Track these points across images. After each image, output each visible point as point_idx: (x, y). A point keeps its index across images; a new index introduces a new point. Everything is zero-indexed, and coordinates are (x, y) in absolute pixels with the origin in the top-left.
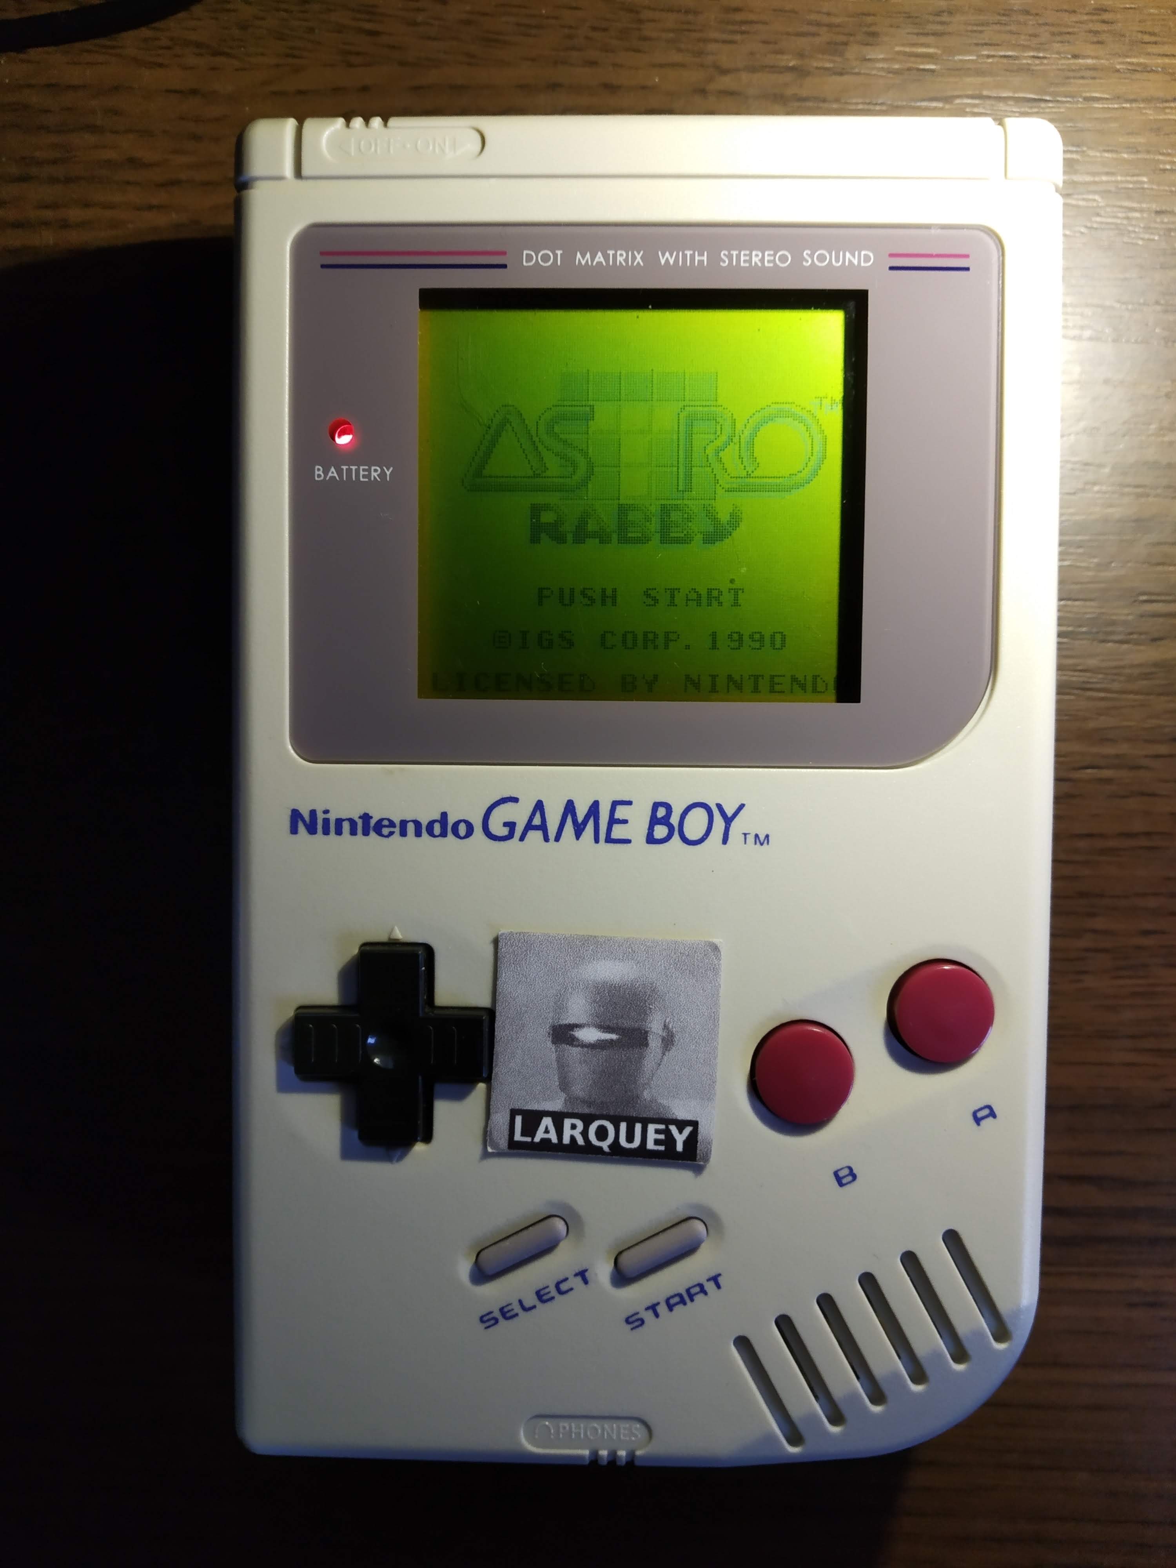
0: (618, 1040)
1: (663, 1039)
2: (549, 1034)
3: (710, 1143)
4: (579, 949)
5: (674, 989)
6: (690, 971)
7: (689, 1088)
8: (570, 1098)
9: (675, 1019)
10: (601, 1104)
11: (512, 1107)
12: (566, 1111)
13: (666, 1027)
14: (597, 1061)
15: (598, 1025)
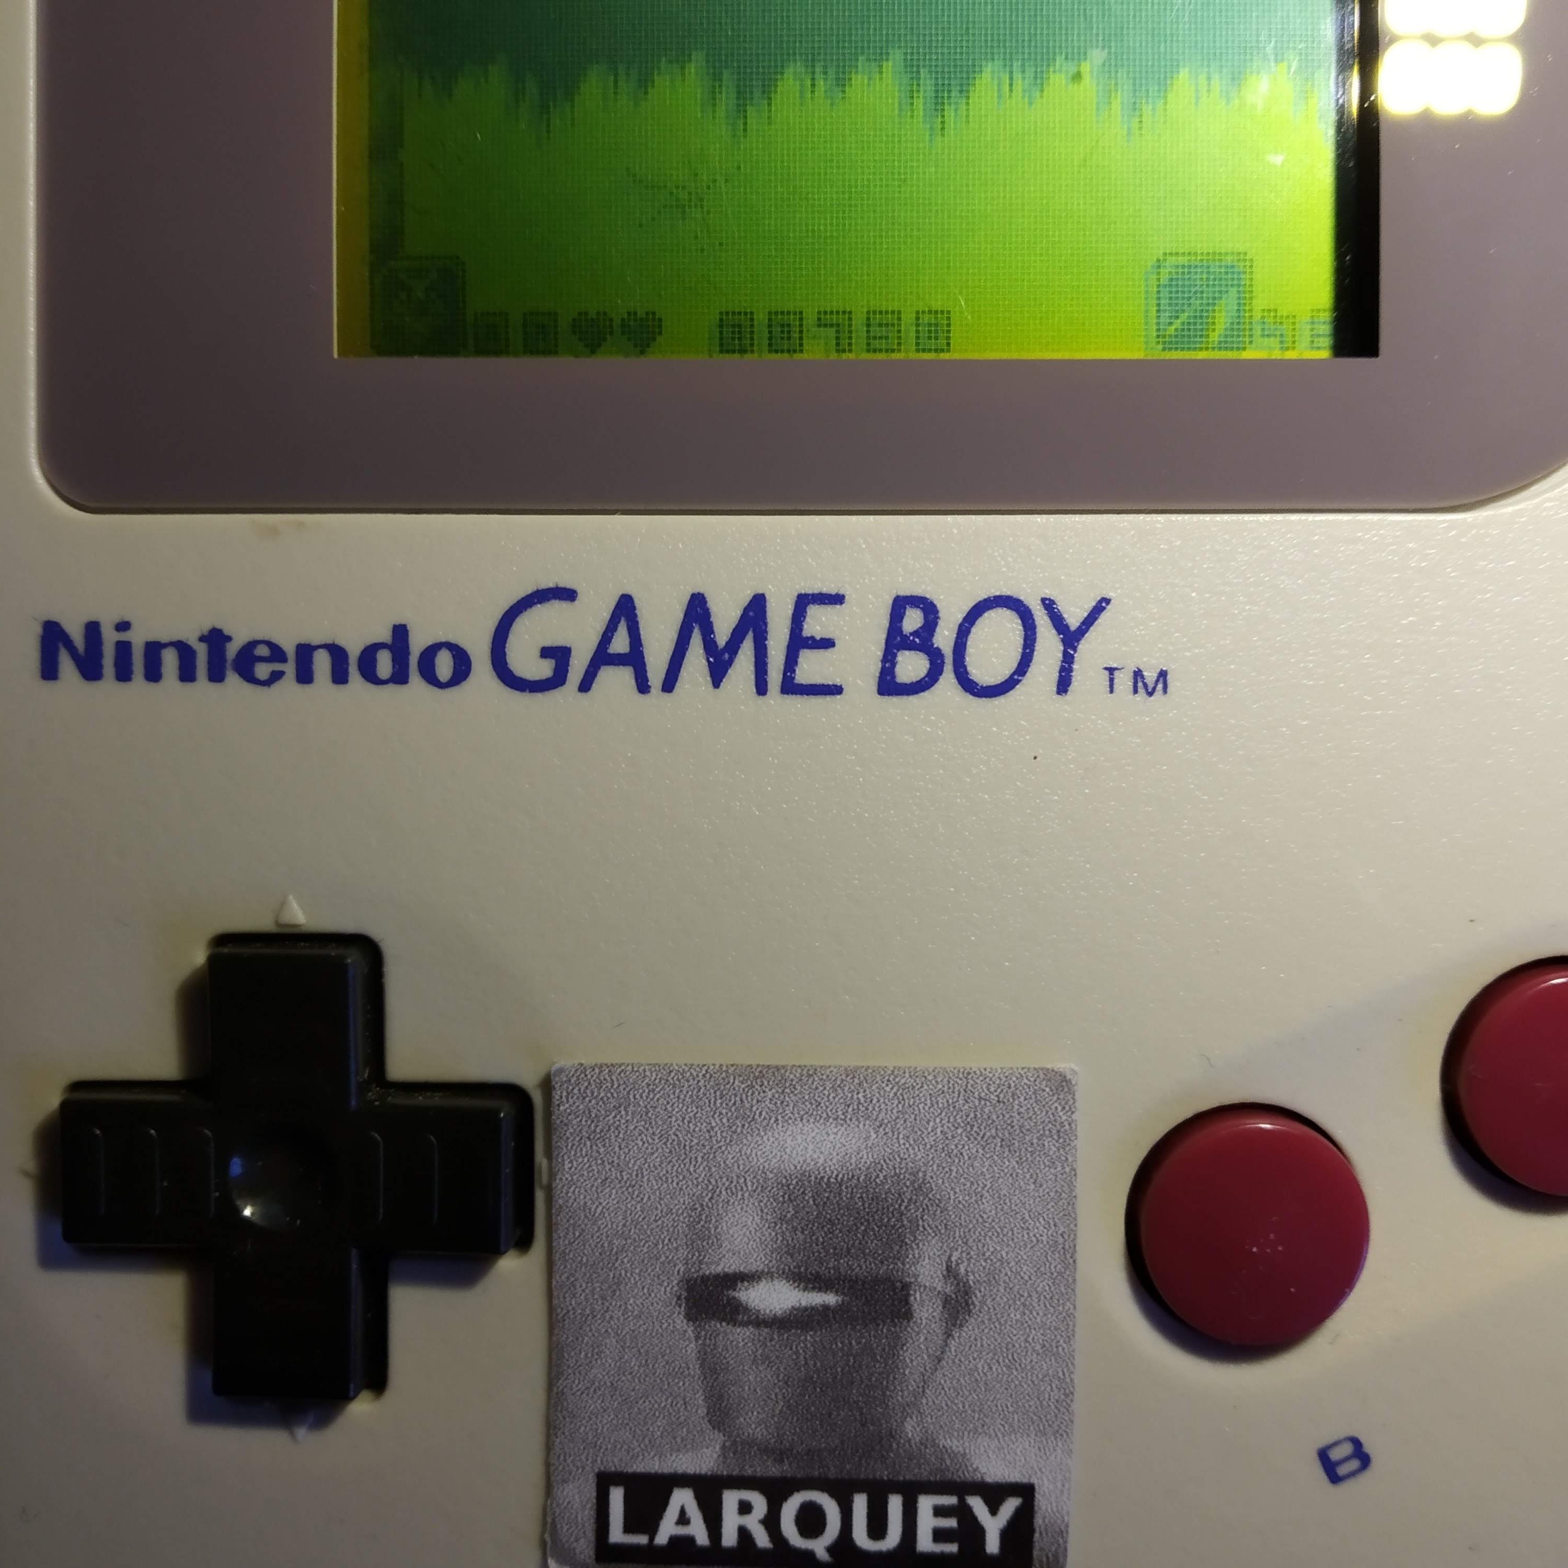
0: (840, 1309)
1: (946, 1301)
2: (679, 1298)
3: (1063, 1533)
4: (741, 1100)
5: (968, 1184)
6: (1003, 1140)
7: (1011, 1409)
8: (734, 1443)
9: (972, 1253)
10: (807, 1454)
11: (599, 1467)
12: (725, 1473)
13: (950, 1272)
14: (794, 1357)
15: (793, 1273)
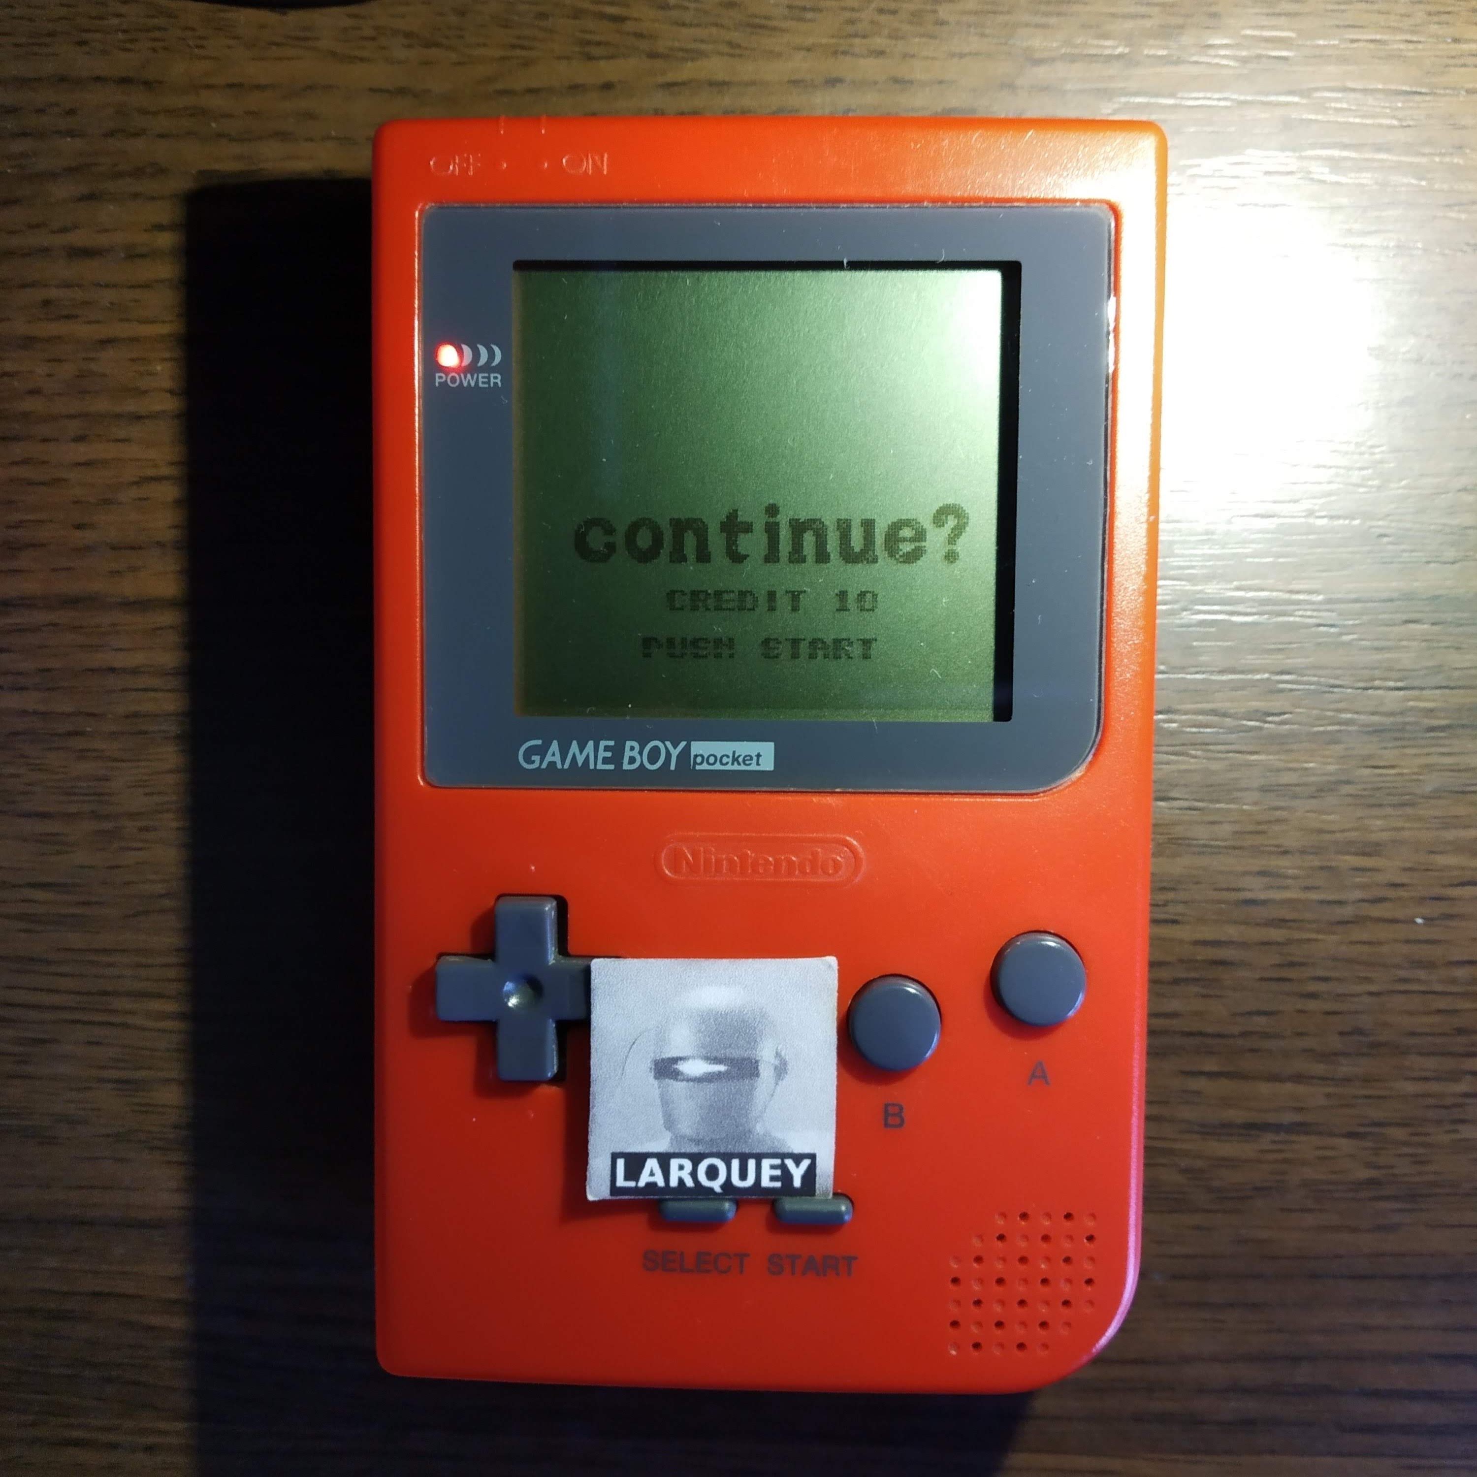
0: (727, 1073)
1: (776, 1068)
2: (651, 1069)
4: (681, 976)
5: (786, 1013)
7: (806, 1118)
8: (676, 1136)
9: (788, 1045)
10: (711, 1141)
11: (612, 1150)
12: (672, 1151)
13: (778, 1055)
14: (705, 1095)
15: (705, 1056)
